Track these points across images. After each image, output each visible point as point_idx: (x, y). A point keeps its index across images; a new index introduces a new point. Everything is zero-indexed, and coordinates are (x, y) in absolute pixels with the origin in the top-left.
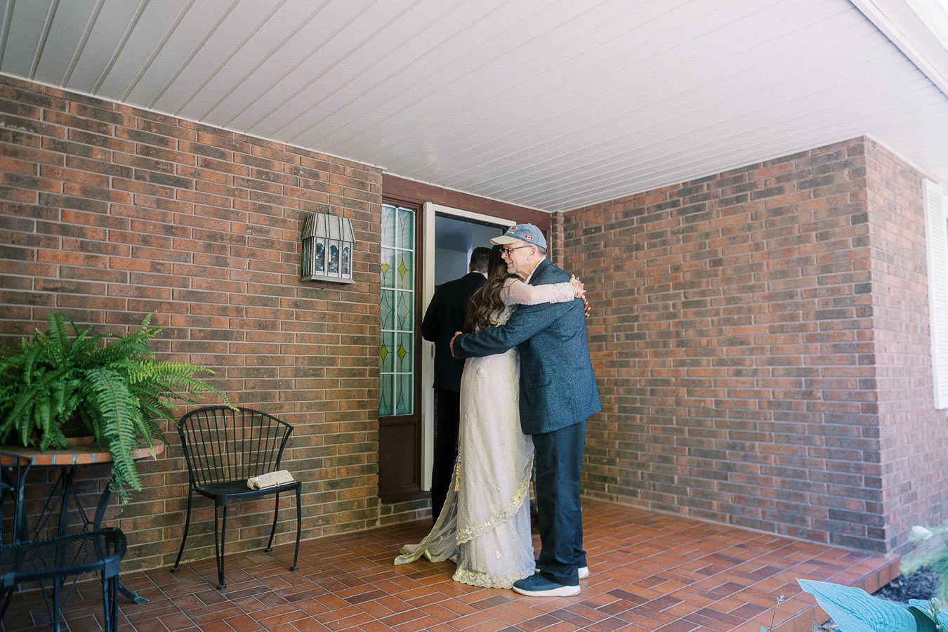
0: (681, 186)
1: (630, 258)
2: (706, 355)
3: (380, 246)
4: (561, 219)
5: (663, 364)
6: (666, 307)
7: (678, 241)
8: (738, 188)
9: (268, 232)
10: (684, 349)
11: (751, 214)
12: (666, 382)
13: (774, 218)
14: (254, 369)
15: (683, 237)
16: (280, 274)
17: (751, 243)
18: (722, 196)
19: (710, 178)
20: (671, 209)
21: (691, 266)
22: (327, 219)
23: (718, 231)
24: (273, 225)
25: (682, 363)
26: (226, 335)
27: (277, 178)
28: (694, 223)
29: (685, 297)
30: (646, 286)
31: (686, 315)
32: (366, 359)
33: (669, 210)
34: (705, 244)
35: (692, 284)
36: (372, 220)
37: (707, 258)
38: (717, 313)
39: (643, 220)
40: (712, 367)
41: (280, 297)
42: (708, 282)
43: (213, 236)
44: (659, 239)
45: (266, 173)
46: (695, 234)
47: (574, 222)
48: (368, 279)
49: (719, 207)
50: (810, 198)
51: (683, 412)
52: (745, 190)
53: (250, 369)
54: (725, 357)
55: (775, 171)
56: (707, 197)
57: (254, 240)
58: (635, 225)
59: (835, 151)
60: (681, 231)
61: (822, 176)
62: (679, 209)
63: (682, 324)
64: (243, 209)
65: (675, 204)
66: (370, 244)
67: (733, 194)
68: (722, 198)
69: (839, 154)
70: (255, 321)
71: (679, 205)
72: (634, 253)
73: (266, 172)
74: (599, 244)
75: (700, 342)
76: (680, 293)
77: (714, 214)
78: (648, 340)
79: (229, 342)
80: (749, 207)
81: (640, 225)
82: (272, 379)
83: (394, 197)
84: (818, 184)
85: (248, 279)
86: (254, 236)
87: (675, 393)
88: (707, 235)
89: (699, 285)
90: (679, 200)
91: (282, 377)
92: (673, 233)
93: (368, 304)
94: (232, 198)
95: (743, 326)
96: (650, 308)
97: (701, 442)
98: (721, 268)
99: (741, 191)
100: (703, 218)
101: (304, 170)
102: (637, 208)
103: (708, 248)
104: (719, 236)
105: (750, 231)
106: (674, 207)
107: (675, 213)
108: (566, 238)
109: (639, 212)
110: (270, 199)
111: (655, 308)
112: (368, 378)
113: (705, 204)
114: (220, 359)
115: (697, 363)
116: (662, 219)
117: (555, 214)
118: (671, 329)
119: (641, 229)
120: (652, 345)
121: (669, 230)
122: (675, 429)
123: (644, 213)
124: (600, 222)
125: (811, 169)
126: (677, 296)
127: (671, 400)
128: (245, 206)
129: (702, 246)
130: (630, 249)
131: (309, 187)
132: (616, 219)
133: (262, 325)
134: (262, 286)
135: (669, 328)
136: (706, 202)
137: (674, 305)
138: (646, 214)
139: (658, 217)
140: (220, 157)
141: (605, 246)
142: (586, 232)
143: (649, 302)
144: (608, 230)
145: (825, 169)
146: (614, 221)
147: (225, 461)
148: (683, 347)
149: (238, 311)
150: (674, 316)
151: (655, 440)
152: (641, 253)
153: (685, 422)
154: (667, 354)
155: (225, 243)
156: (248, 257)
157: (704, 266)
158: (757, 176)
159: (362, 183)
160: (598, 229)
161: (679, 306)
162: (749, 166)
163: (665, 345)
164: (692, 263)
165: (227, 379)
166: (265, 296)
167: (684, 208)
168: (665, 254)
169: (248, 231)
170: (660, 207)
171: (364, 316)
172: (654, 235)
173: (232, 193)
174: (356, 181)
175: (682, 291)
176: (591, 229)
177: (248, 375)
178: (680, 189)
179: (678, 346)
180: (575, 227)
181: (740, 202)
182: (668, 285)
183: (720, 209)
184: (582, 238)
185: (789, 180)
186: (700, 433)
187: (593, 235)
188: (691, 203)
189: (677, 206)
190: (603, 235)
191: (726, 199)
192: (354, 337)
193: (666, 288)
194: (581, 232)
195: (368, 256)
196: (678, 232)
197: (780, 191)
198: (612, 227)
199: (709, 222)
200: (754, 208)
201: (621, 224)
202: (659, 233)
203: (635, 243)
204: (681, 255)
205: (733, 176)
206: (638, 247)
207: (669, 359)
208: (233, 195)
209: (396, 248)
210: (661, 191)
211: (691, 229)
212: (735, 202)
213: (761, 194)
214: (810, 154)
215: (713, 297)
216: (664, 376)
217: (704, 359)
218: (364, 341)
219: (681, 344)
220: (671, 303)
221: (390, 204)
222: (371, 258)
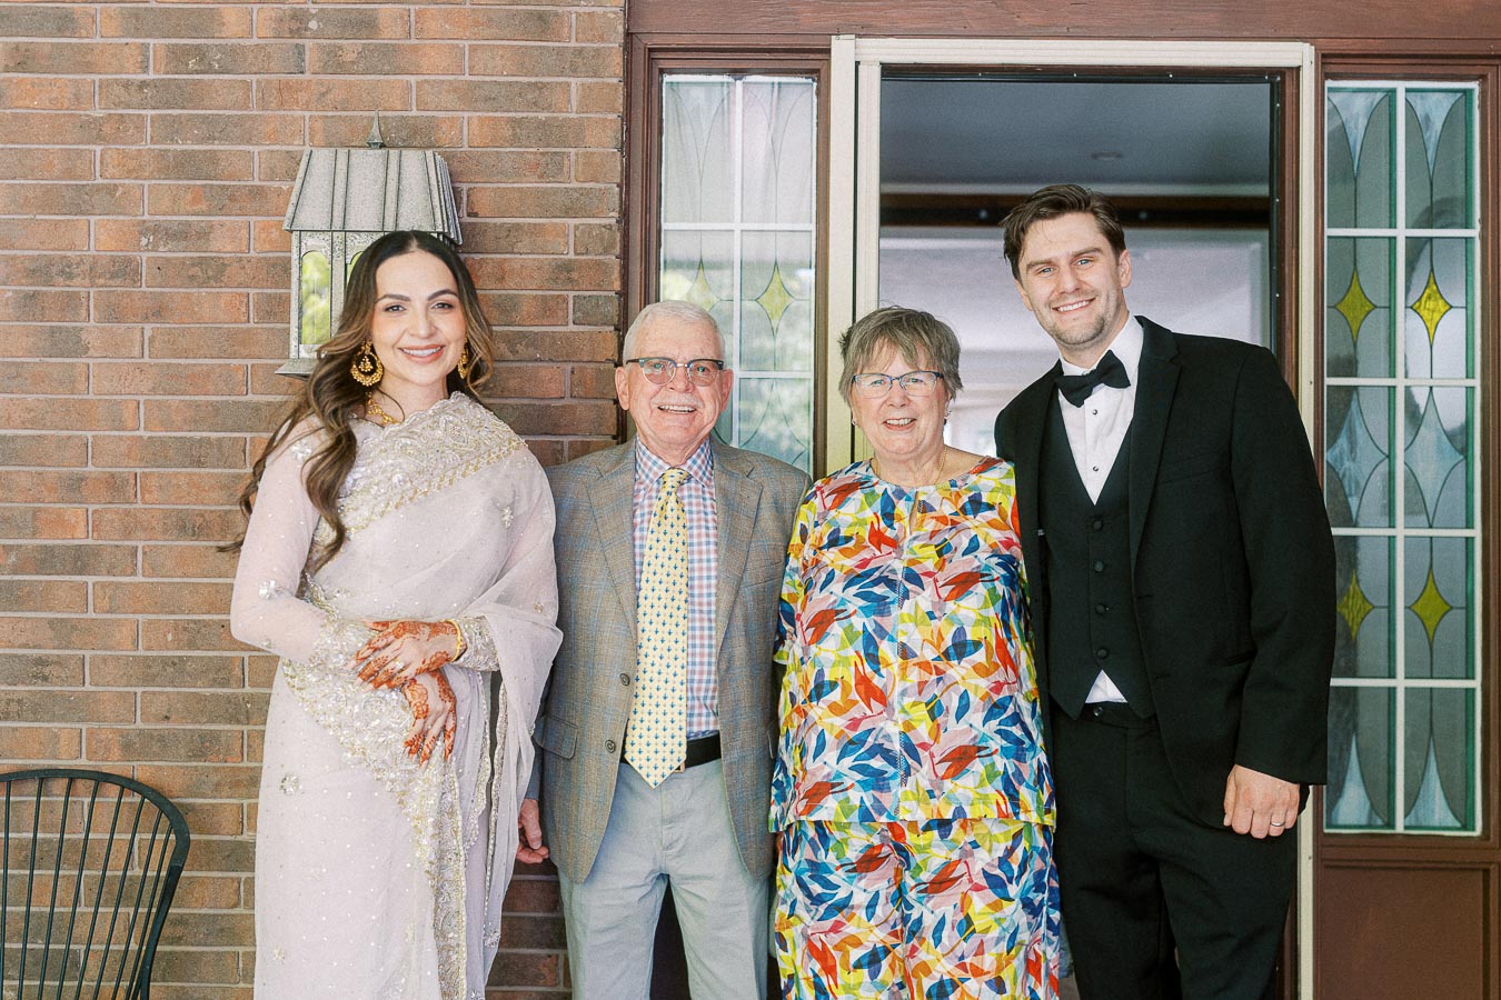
9: (204, 234)
14: (165, 662)
16: (249, 362)
22: (342, 166)
24: (222, 210)
26: (81, 560)
27: (233, 59)
36: (578, 141)
41: (248, 435)
43: (40, 271)
45: (201, 53)
48: (565, 352)
53: (154, 659)
57: (159, 266)
64: (129, 173)
66: (576, 228)
70: (167, 514)
73: (197, 47)
79: (91, 580)
82: (220, 691)
83: (699, 41)
85: (147, 385)
86: (163, 252)
91: (258, 686)
94: (98, 149)
101: (322, 16)
110: (215, 129)
114: (64, 632)
128: (132, 164)
131: (342, 68)
133: (188, 526)
134: (189, 404)
140: (61, 31)
147: (82, 929)
149: (114, 486)
155: (78, 286)
156: (146, 319)
159: (541, 17)
165: (88, 687)
166: (197, 435)
169: (144, 241)
173: (94, 131)
174: (515, 15)
177: (148, 680)
195: (567, 267)
208: (100, 138)
209: (737, 226)
221: (709, 72)
222: (575, 275)
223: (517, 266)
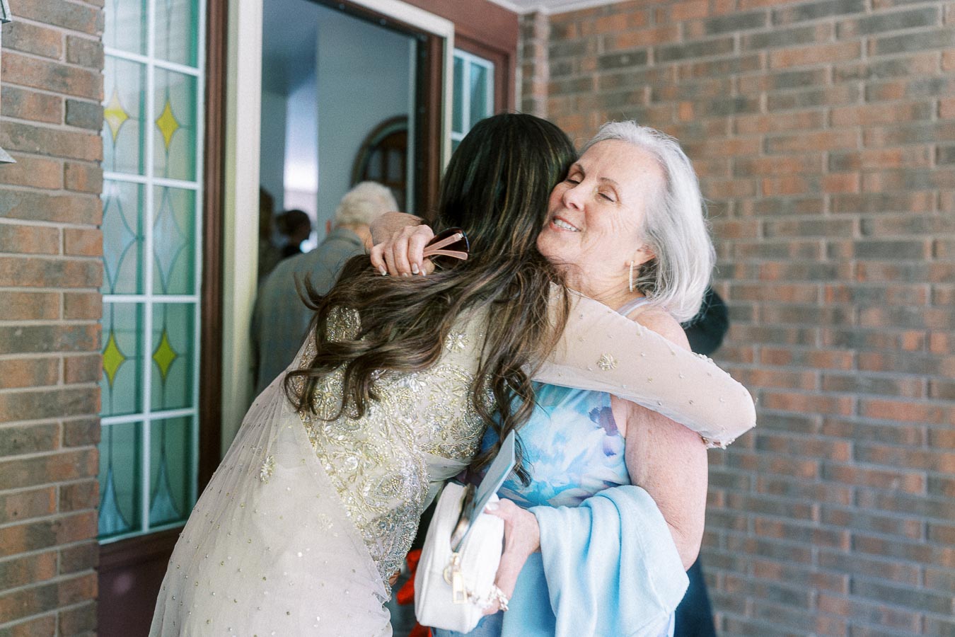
1: (719, 130)
2: (914, 370)
3: (99, 46)
4: (543, 30)
5: (794, 383)
6: (810, 251)
7: (853, 96)
10: (852, 352)
12: (801, 424)
15: (867, 88)
21: (885, 158)
25: (847, 384)
28: (900, 55)
29: (864, 231)
30: (759, 197)
31: (861, 273)
32: (54, 394)
33: (832, 20)
34: (927, 107)
35: (885, 203)
37: (932, 141)
39: (763, 42)
40: (924, 401)
42: (929, 199)
46: (902, 81)
47: (574, 38)
48: (60, 148)
51: (841, 497)
58: (737, 52)
60: (862, 72)
62: (861, 21)
63: (851, 295)
66: (68, 38)
71: (863, 9)
72: (730, 120)
74: (642, 92)
75: (897, 342)
76: (849, 222)
78: (756, 322)
81: (753, 53)
87: (823, 450)
88: (935, 86)
89: (905, 206)
92: (839, 76)
93: (60, 226)
96: (765, 251)
97: (886, 571)
100: (926, 43)
102: (744, 10)
103: (934, 118)
106: (848, 11)
107: (848, 27)
108: (554, 73)
109: (752, 20)
111: (780, 252)
112: (61, 450)
113: (932, 11)
115: (890, 388)
116: (812, 40)
117: (532, 16)
118: (821, 303)
119: (753, 63)
120: (767, 335)
121: (828, 67)
122: (817, 532)
123: (761, 24)
124: (646, 39)
126: (838, 227)
127: (811, 466)
129: (918, 112)
130: (718, 108)
132: (687, 34)
135: (815, 299)
136: (939, 4)
137: (830, 247)
138: (768, 28)
139: (802, 37)
141: (655, 98)
142: (607, 62)
143: (766, 234)
144: (666, 59)
146: (679, 40)
148: (849, 346)
150: (832, 273)
151: (764, 549)
152: (748, 121)
153: (845, 519)
154: (805, 361)
157: (921, 160)
160: (637, 58)
161: (846, 250)
163: (803, 338)
164: (890, 151)
167: (874, 17)
168: (815, 125)
170: (808, 12)
171: (49, 263)
172: (784, 79)
175: (855, 218)
176: (618, 57)
180: (579, 50)
182: (819, 201)
184: (596, 76)
186: (884, 549)
187: (625, 71)
188: (897, 4)
189: (855, 11)
190: (651, 73)
192: (15, 329)
193: (811, 205)
194: (592, 64)
195: (61, 73)
196: (856, 76)
198: (676, 53)
199: (943, 55)
201: (699, 49)
202: (802, 74)
203: (734, 94)
204: (859, 129)
206: (743, 106)
209: (151, 60)
211: (893, 68)
215: (942, 237)
216: (796, 411)
217: (907, 382)
218: (49, 340)
219: (845, 339)
220: (823, 242)
222: (69, 81)
223: (18, 62)
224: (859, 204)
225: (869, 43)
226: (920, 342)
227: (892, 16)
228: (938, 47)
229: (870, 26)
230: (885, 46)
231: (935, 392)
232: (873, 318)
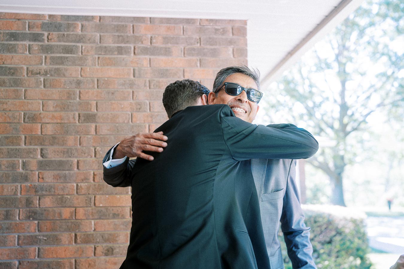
0: (47, 18)
2: (69, 229)
6: (13, 166)
7: (38, 83)
8: (121, 38)
11: (134, 70)
13: (161, 80)
15: (45, 80)
17: (132, 101)
18: (100, 43)
19: (86, 18)
20: (31, 43)
21: (54, 117)
23: (93, 81)
25: (33, 240)
28: (61, 66)
29: (43, 155)
31: (42, 178)
33: (27, 43)
34: (74, 93)
37: (77, 110)
38: (85, 179)
40: (73, 245)
42: (75, 140)
44: (10, 77)
46: (63, 79)
49: (96, 54)
50: (197, 66)
52: (128, 42)
54: (92, 232)
55: (162, 30)
56: (80, 39)
59: (222, 27)
60: (42, 72)
61: (209, 47)
62: (42, 46)
63: (36, 189)
65: (36, 37)
67: (114, 43)
68: (100, 45)
69: (224, 31)
71: (43, 40)
75: (60, 214)
76: (35, 150)
77: (89, 61)
80: (132, 62)
84: (205, 55)
88: (79, 83)
89: (64, 142)
90: (43, 35)
92: (30, 72)
95: (118, 196)
98: (93, 125)
99: (123, 41)
103: (78, 99)
104: (93, 87)
105: (131, 88)
106: (35, 40)
107: (36, 48)
113: (77, 47)
115: (56, 240)
116: (16, 52)
118: (19, 195)
121: (25, 67)
125: (198, 38)
126: (29, 152)
129: (70, 95)
135: (15, 194)
136: (80, 45)
137: (24, 164)
139: (11, 49)
145: (211, 41)
148: (34, 219)
150: (25, 178)
154: (10, 229)
157: (72, 120)
158: (142, 30)
161: (33, 165)
162: (134, 18)
163: (8, 216)
164: (56, 114)
167: (48, 45)
168: (17, 97)
170: (13, 36)
175: (39, 148)
178: (45, 21)
179: (28, 218)
181: (121, 54)
182: (18, 138)
183: (97, 56)
185: (177, 43)
188: (60, 41)
189: (39, 41)
191: (106, 47)
193: (14, 140)
196: (39, 73)
197: (167, 52)
199: (82, 69)
200: (137, 64)
202: (10, 69)
204: (41, 102)
205: (116, 23)
207: (12, 235)
210: (17, 18)
211: (58, 72)
212: (116, 53)
213: (145, 51)
214: (198, 24)
215: (81, 159)
216: (2, 259)
219: (32, 215)
220: (20, 160)
224: (40, 140)
225: (46, 57)
226: (71, 213)
227: (57, 46)
228: (79, 65)
229: (46, 49)
230: (54, 61)
231: (79, 240)
232: (48, 202)
